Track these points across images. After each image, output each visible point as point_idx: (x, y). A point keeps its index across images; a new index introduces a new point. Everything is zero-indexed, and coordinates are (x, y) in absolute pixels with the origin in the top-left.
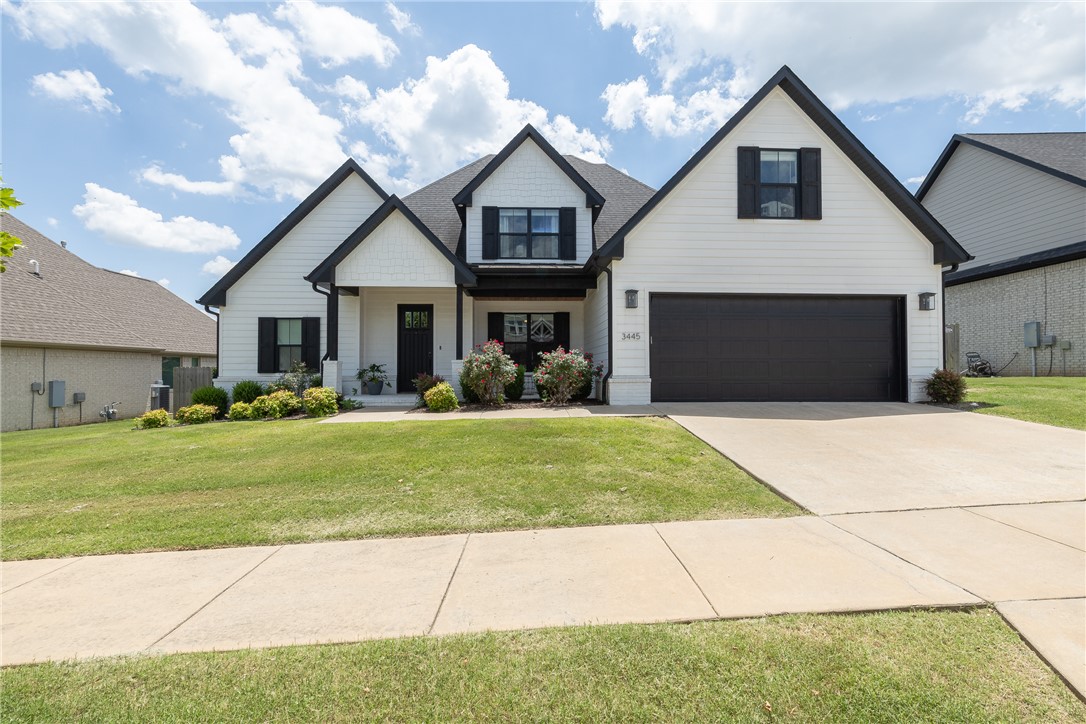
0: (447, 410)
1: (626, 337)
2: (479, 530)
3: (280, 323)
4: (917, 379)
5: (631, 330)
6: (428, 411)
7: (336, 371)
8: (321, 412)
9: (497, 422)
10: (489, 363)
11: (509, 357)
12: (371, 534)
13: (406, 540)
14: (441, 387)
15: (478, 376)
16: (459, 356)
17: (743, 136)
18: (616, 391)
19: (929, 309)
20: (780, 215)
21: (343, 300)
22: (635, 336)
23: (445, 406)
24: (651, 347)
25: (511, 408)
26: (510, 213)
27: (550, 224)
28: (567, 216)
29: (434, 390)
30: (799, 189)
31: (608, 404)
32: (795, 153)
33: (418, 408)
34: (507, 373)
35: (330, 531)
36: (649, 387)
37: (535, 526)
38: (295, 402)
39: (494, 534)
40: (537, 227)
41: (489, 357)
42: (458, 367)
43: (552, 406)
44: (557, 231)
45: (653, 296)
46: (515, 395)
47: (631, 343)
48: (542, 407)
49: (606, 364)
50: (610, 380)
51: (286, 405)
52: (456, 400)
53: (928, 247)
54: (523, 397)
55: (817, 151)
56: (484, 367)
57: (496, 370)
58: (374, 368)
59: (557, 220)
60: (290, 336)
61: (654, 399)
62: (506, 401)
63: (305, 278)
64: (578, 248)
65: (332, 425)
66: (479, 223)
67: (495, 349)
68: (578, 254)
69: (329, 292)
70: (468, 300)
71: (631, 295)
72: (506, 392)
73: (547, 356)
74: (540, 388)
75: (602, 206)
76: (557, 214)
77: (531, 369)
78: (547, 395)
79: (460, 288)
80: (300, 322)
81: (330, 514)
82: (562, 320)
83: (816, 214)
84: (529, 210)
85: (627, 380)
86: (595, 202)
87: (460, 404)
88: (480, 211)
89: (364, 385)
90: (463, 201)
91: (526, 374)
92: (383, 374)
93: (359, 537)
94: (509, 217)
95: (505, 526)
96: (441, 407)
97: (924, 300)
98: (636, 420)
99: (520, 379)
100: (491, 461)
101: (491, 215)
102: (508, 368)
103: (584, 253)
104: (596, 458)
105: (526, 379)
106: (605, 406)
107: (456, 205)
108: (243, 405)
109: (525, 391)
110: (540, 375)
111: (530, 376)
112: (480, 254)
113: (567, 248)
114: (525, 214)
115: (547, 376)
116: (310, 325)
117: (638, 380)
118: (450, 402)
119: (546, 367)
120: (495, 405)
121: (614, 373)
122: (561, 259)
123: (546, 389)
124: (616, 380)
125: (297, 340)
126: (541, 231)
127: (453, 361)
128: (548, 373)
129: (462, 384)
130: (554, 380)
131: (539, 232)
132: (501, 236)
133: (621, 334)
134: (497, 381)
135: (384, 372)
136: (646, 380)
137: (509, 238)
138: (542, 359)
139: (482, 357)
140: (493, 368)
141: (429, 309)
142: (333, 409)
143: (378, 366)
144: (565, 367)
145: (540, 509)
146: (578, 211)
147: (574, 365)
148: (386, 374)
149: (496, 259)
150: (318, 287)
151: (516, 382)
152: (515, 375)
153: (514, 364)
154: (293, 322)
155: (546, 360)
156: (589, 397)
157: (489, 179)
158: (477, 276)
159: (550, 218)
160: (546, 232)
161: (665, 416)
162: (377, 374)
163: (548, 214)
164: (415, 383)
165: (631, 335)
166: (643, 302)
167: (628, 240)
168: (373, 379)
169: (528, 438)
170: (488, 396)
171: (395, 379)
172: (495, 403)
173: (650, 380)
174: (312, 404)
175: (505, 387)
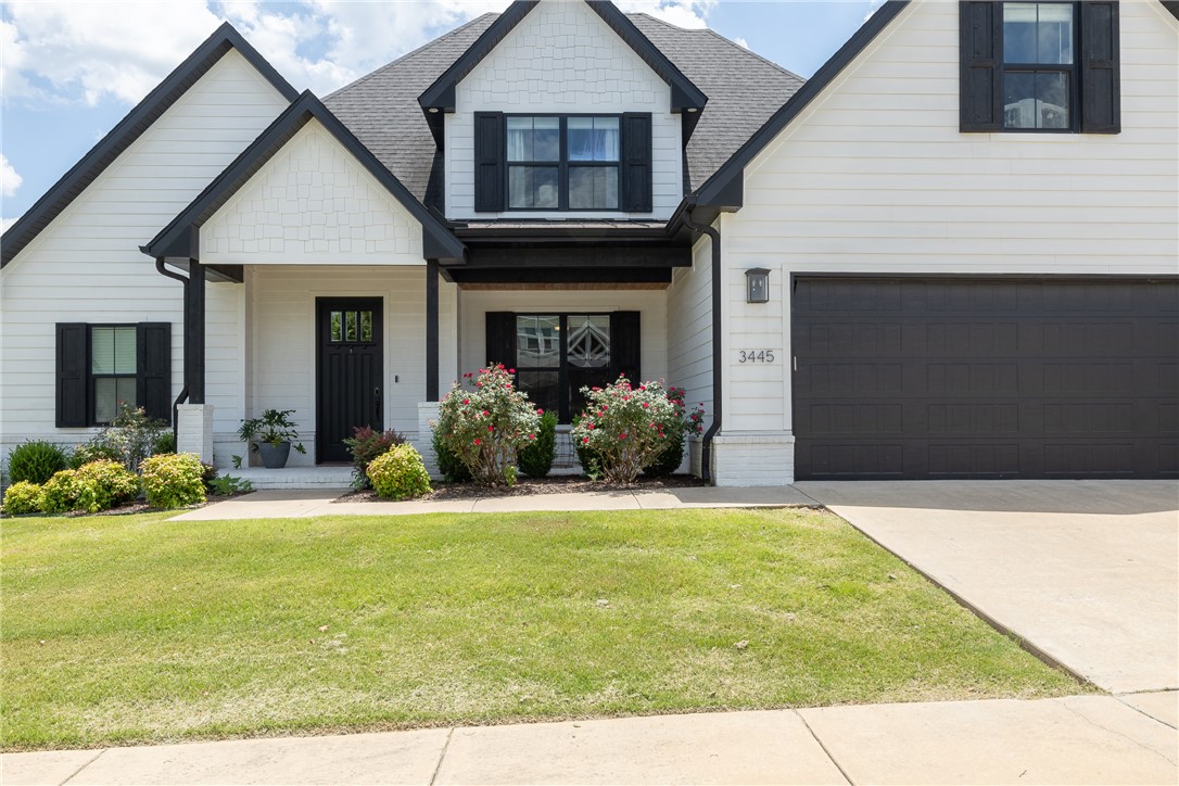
0: (411, 497)
1: (748, 357)
2: (470, 720)
3: (94, 330)
5: (757, 344)
6: (375, 498)
7: (201, 422)
8: (174, 501)
9: (504, 518)
10: (487, 409)
11: (525, 395)
12: (268, 728)
13: (334, 739)
14: (399, 452)
15: (467, 432)
16: (432, 395)
18: (727, 459)
20: (1040, 126)
21: (212, 289)
22: (765, 356)
23: (404, 488)
24: (794, 377)
25: (529, 492)
26: (526, 125)
27: (603, 144)
28: (635, 128)
29: (385, 458)
30: (1076, 75)
31: (713, 485)
32: (1070, 8)
33: (356, 492)
34: (523, 426)
35: (192, 721)
36: (790, 451)
37: (576, 714)
39: (499, 728)
40: (578, 149)
41: (488, 397)
42: (430, 416)
43: (607, 489)
44: (616, 158)
45: (798, 280)
46: (536, 468)
47: (756, 369)
48: (589, 489)
49: (709, 408)
50: (716, 439)
51: (109, 488)
52: (426, 477)
54: (553, 472)
55: (1112, 3)
56: (480, 415)
57: (500, 420)
58: (274, 417)
59: (617, 136)
60: (115, 358)
61: (800, 475)
62: (521, 479)
63: (143, 249)
64: (656, 190)
65: (195, 524)
66: (469, 143)
67: (499, 381)
68: (656, 201)
69: (187, 274)
70: (448, 290)
71: (757, 278)
72: (521, 463)
73: (598, 394)
74: (585, 455)
75: (700, 110)
76: (615, 125)
77: (567, 418)
78: (599, 467)
79: (433, 266)
80: (133, 333)
81: (191, 691)
82: (626, 326)
83: (1110, 123)
84: (563, 118)
85: (749, 439)
86: (688, 103)
87: (435, 484)
88: (470, 120)
89: (254, 449)
90: (438, 104)
91: (558, 427)
92: (289, 429)
93: (247, 734)
94: (525, 132)
95: (519, 713)
96: (399, 490)
98: (766, 514)
99: (547, 436)
100: (492, 593)
101: (491, 127)
102: (524, 418)
103: (666, 199)
104: (690, 586)
105: (558, 438)
106: (707, 489)
107: (426, 110)
108: (29, 487)
109: (556, 461)
110: (584, 429)
111: (567, 432)
112: (471, 201)
113: (636, 189)
114: (554, 125)
115: (597, 432)
116: (152, 337)
117: (770, 439)
118: (416, 480)
119: (596, 415)
120: (500, 487)
121: (725, 426)
122: (624, 211)
123: (597, 456)
124: (728, 439)
125: (129, 365)
126: (586, 157)
127: (420, 405)
128: (600, 427)
129: (438, 447)
130: (612, 439)
131: (582, 159)
132: (511, 168)
133: (737, 352)
134: (503, 440)
135: (292, 424)
136: (784, 439)
137: (526, 172)
138: (588, 399)
139: (475, 396)
140: (496, 418)
141: (374, 306)
142: (197, 494)
143: (282, 414)
144: (631, 415)
145: (585, 682)
146: (656, 120)
147: (648, 411)
148: (294, 428)
149: (502, 210)
150: (168, 267)
151: (539, 442)
152: (538, 429)
153: (535, 409)
154: (119, 332)
155: (595, 402)
156: (677, 471)
157: (487, 61)
158: (465, 243)
159: (603, 132)
160: (596, 159)
161: (822, 507)
162: (278, 429)
163: (600, 125)
164: (349, 446)
165: (757, 354)
166: (780, 292)
167: (750, 172)
168: (271, 438)
169: (563, 549)
170: (486, 470)
171: (313, 438)
172: (499, 484)
173: (793, 439)
174: (158, 486)
175: (519, 452)
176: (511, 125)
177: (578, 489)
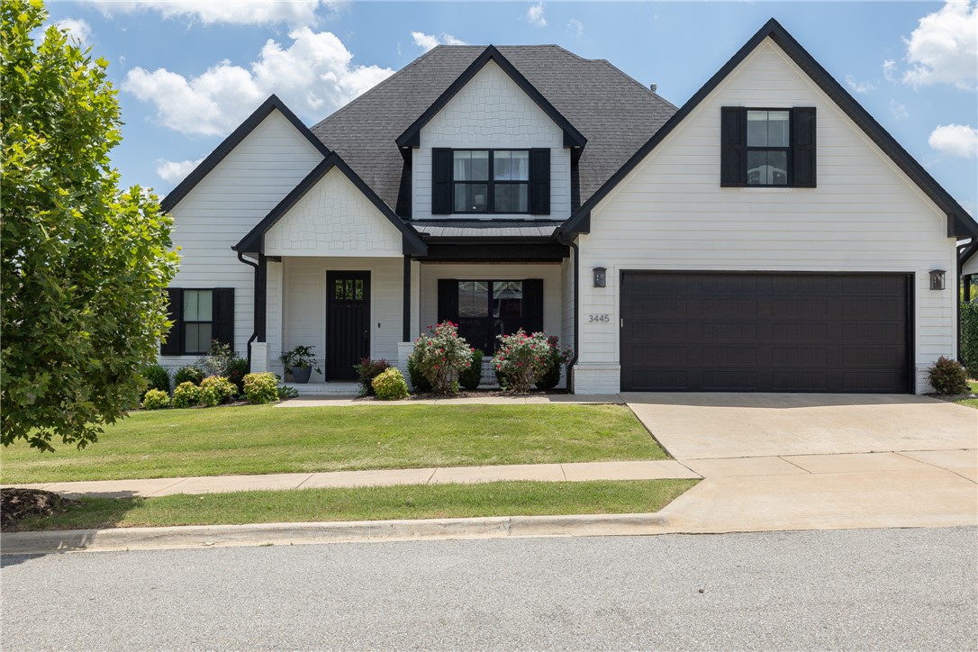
0: (397, 398)
1: (594, 319)
2: (443, 466)
3: (186, 293)
4: (925, 368)
5: (600, 311)
6: (377, 399)
7: (265, 354)
8: (264, 398)
9: (452, 406)
10: (442, 348)
11: (464, 340)
12: (370, 468)
13: (395, 471)
14: (391, 372)
15: (431, 361)
16: (407, 338)
17: (730, 94)
18: (581, 378)
19: (941, 289)
20: (771, 182)
21: (269, 265)
22: (604, 318)
23: (394, 393)
24: (622, 330)
25: (466, 396)
26: (467, 155)
27: (517, 168)
28: (539, 159)
29: (382, 376)
30: (791, 151)
31: (573, 393)
32: (788, 112)
33: (365, 396)
34: (463, 358)
36: (618, 374)
37: (481, 464)
38: (229, 389)
39: (453, 468)
40: (501, 173)
41: (442, 341)
42: (406, 351)
43: (511, 395)
44: (526, 179)
45: (623, 273)
46: (471, 382)
47: (599, 326)
48: (500, 395)
49: (572, 348)
50: (575, 367)
51: (221, 392)
52: (406, 387)
53: (942, 217)
54: (480, 387)
55: (812, 111)
56: (437, 352)
57: (449, 355)
58: (302, 350)
59: (527, 162)
60: (199, 311)
61: (623, 389)
62: (461, 390)
63: (233, 248)
64: (553, 199)
66: (429, 168)
67: (449, 331)
68: (553, 207)
69: (257, 262)
70: (415, 265)
71: (599, 273)
72: (461, 381)
73: (507, 339)
74: (499, 375)
75: (583, 148)
76: (526, 155)
77: (491, 352)
78: (509, 382)
79: (408, 259)
80: (211, 293)
82: (534, 289)
83: (810, 182)
84: (491, 151)
85: (594, 367)
86: (574, 142)
87: (411, 393)
88: (429, 154)
89: (288, 371)
90: (409, 142)
91: (484, 358)
92: (311, 358)
93: (364, 469)
94: (466, 160)
95: (460, 464)
96: (391, 395)
97: (936, 279)
99: (477, 363)
100: (448, 433)
101: (443, 158)
102: (463, 353)
103: (561, 207)
105: (485, 366)
106: (569, 395)
107: (400, 148)
108: (159, 392)
109: (482, 380)
110: (498, 361)
111: (488, 362)
112: (429, 207)
113: (539, 199)
114: (485, 155)
115: (506, 362)
116: (223, 299)
117: (606, 367)
118: (400, 389)
119: (505, 352)
120: (449, 393)
121: (580, 359)
122: (531, 213)
123: (506, 376)
124: (581, 367)
125: (207, 315)
126: (506, 178)
127: (399, 344)
128: (507, 359)
129: (411, 369)
130: (514, 366)
131: (503, 179)
132: (456, 185)
133: (588, 316)
134: (451, 367)
135: (313, 355)
136: (614, 367)
137: (466, 187)
138: (501, 342)
139: (435, 340)
140: (447, 353)
141: (365, 277)
142: (274, 395)
143: (307, 348)
144: (525, 353)
145: (485, 456)
146: (553, 153)
147: (535, 350)
148: (315, 357)
149: (450, 213)
150: (244, 257)
151: (472, 368)
152: (471, 360)
153: (470, 347)
154: (201, 293)
155: (505, 344)
156: (556, 387)
157: (441, 114)
158: (428, 245)
159: (517, 161)
160: (513, 179)
161: (625, 404)
162: (305, 358)
163: (516, 155)
164: (356, 369)
165: (599, 318)
166: (613, 281)
167: (595, 213)
168: (300, 364)
169: (481, 419)
170: (440, 384)
171: (324, 364)
172: (448, 392)
173: (619, 367)
174: (255, 390)
175: (460, 373)
176: (457, 155)
177: (494, 395)
